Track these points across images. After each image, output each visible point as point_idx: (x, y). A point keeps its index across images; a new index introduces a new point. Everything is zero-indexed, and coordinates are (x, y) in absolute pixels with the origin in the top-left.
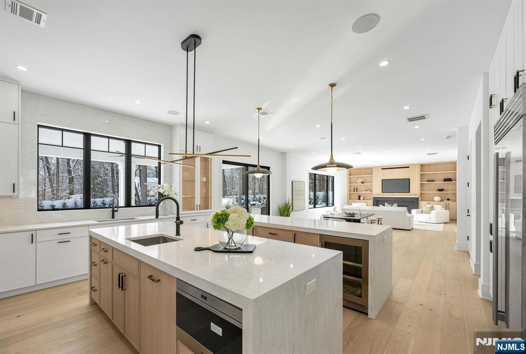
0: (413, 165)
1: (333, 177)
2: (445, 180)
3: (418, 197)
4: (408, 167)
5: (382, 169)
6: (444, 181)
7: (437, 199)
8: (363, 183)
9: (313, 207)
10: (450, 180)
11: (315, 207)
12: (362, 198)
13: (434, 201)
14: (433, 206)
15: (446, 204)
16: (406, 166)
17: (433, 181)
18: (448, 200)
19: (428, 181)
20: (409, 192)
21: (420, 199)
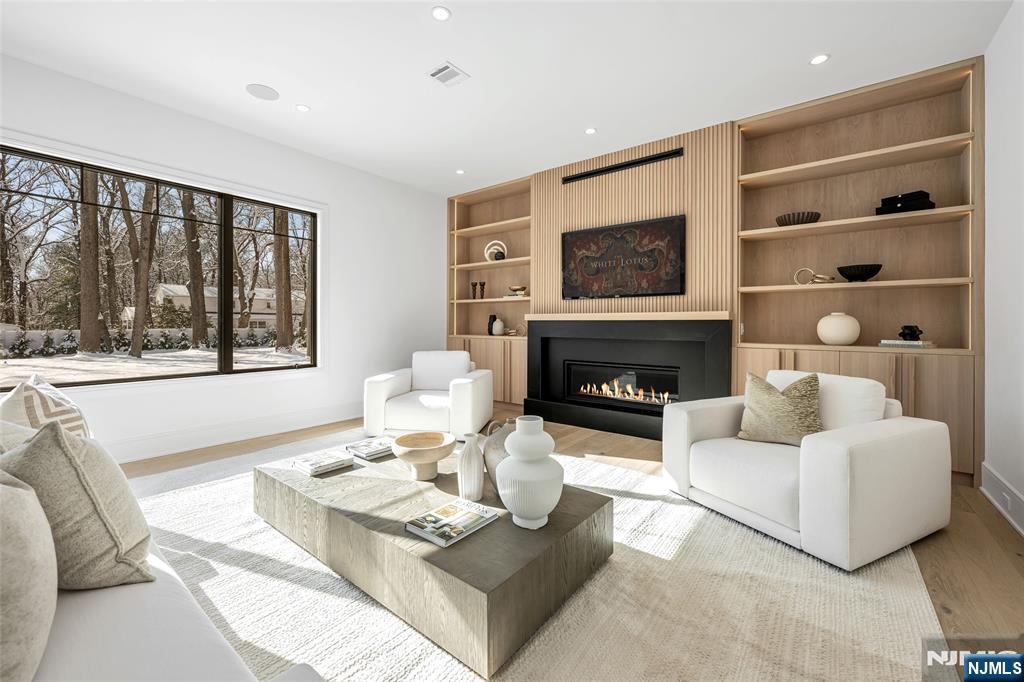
0: (700, 135)
1: (314, 216)
2: (888, 206)
3: (724, 315)
4: (678, 153)
5: (566, 180)
6: (879, 212)
7: (836, 327)
8: (500, 256)
9: (214, 367)
10: (918, 200)
11: (226, 367)
12: (498, 326)
13: (820, 342)
14: (815, 379)
15: (899, 360)
16: (666, 149)
17: (814, 218)
18: (911, 333)
19: (782, 222)
20: (682, 291)
21: (739, 329)
